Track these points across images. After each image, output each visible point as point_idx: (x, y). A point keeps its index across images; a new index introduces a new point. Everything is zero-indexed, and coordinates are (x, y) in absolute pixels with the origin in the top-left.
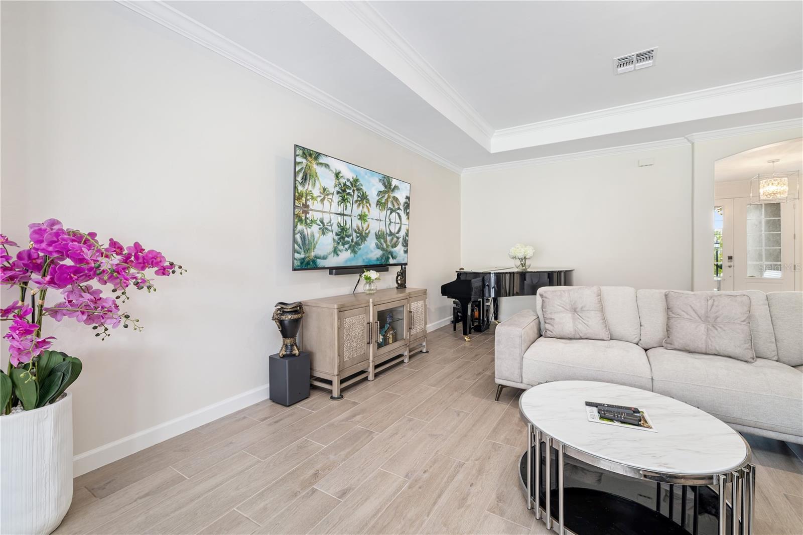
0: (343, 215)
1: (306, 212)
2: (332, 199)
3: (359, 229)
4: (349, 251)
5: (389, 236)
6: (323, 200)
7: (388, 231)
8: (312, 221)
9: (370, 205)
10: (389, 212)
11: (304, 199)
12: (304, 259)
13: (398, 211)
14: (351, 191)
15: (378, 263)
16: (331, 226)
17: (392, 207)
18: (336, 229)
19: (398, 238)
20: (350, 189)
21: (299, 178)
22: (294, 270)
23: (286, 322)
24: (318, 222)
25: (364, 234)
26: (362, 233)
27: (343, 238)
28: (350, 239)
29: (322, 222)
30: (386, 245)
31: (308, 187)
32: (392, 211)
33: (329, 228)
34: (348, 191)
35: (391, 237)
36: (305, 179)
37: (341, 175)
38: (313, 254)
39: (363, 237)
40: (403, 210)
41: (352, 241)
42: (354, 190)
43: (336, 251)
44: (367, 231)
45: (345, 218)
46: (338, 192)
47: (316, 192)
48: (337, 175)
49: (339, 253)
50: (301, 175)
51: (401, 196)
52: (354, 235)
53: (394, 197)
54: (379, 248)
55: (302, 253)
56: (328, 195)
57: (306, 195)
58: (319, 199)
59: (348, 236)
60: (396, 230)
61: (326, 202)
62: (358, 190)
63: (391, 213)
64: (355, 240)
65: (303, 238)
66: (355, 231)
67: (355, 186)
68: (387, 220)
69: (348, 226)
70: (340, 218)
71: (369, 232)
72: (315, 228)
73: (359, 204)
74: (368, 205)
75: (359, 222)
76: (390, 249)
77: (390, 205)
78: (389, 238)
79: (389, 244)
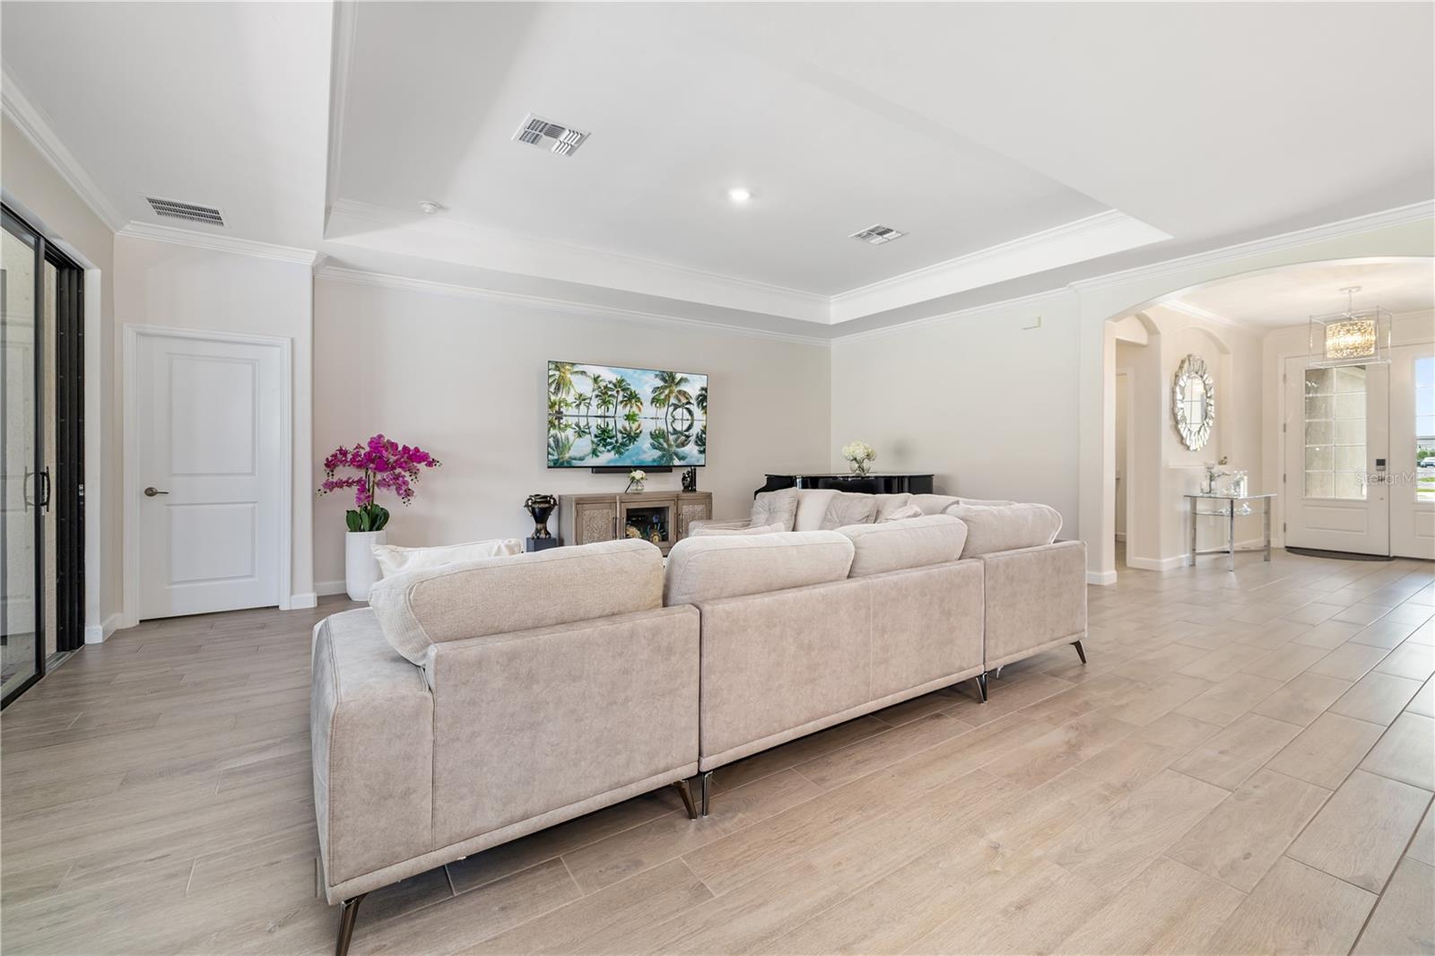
0: (605, 417)
1: (559, 419)
2: (589, 404)
3: (625, 429)
4: (613, 452)
5: (672, 434)
6: (578, 406)
7: (671, 429)
8: (566, 426)
9: (641, 404)
10: (671, 409)
11: (557, 407)
12: (557, 460)
13: (688, 406)
14: (614, 393)
15: (655, 464)
16: (589, 428)
17: (676, 402)
18: (594, 431)
19: (688, 437)
20: (612, 390)
21: (552, 390)
22: (549, 467)
23: (537, 510)
24: (573, 426)
25: (632, 434)
26: (630, 433)
27: (605, 440)
28: (613, 441)
29: (578, 425)
30: (668, 445)
31: (562, 395)
32: (676, 407)
33: (587, 431)
34: (610, 393)
35: (675, 436)
36: (558, 389)
37: (600, 378)
38: (567, 456)
39: (632, 437)
40: (695, 403)
41: (617, 442)
42: (618, 392)
43: (594, 453)
44: (638, 431)
45: (606, 419)
46: (597, 396)
47: (570, 399)
48: (596, 380)
49: (599, 454)
50: (554, 386)
51: (693, 389)
52: (619, 436)
53: (680, 392)
54: (656, 448)
55: (556, 454)
56: (585, 400)
57: (560, 403)
58: (574, 405)
59: (611, 438)
60: (685, 428)
61: (582, 407)
62: (623, 390)
63: (675, 409)
64: (620, 441)
65: (557, 441)
66: (621, 432)
67: (620, 387)
68: (669, 417)
69: (610, 428)
70: (600, 421)
71: (641, 432)
72: (570, 432)
73: (626, 405)
74: (639, 404)
75: (626, 424)
76: (674, 449)
77: (673, 400)
78: (672, 438)
79: (672, 443)
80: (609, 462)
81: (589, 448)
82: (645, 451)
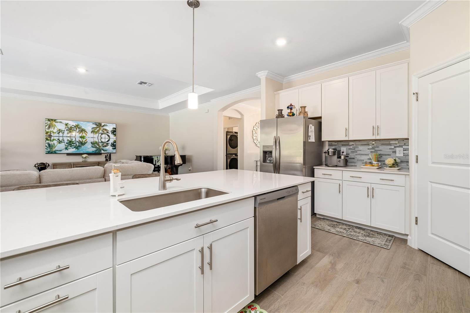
0: (71, 137)
1: (50, 137)
2: (64, 132)
3: (80, 141)
4: (74, 149)
5: (100, 143)
6: (59, 133)
7: (100, 141)
8: (53, 140)
9: (87, 133)
10: (100, 135)
11: (49, 133)
12: (50, 151)
13: (107, 134)
14: (75, 129)
15: (94, 152)
16: (64, 141)
17: (102, 132)
18: (66, 141)
19: (108, 144)
20: (74, 128)
21: (47, 127)
22: (46, 154)
23: (39, 168)
24: (57, 140)
25: (83, 143)
26: (82, 142)
27: (71, 145)
28: (75, 145)
29: (59, 140)
30: (99, 146)
31: (51, 129)
32: (102, 134)
33: (63, 141)
34: (73, 129)
35: (102, 143)
36: (49, 127)
37: (68, 124)
38: (54, 150)
39: (82, 144)
40: (111, 133)
41: (76, 145)
42: (76, 129)
43: (66, 149)
44: (86, 142)
45: (71, 138)
46: (67, 130)
47: (55, 131)
48: (66, 125)
49: (68, 149)
50: (47, 126)
51: (110, 128)
52: (77, 143)
53: (104, 129)
54: (94, 147)
55: (49, 149)
56: (61, 131)
57: (50, 132)
58: (57, 133)
59: (73, 144)
60: (106, 141)
61: (60, 133)
62: (79, 128)
63: (101, 135)
64: (78, 145)
65: (49, 145)
66: (78, 142)
67: (77, 127)
68: (99, 137)
69: (73, 140)
70: (68, 138)
71: (87, 142)
72: (55, 142)
73: (80, 133)
74: (86, 133)
75: (80, 139)
76: (102, 147)
77: (100, 132)
78: (100, 144)
79: (101, 146)
80: (73, 152)
81: (64, 147)
82: (88, 147)
